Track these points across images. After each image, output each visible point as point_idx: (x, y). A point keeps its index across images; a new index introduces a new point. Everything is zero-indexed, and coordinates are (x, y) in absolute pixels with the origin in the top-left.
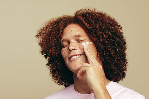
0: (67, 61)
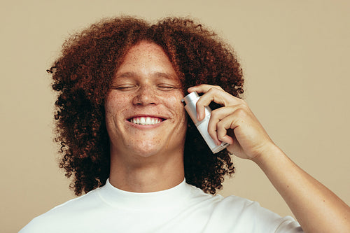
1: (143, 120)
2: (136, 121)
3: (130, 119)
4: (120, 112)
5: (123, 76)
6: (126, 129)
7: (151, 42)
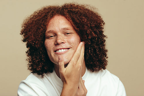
0: (53, 54)
5: (49, 32)
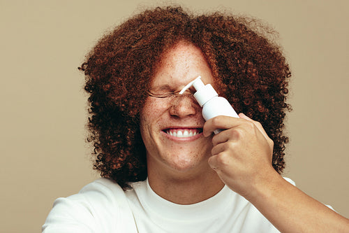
1: (180, 133)
2: (173, 134)
3: (166, 130)
4: (155, 122)
6: (162, 140)
7: (188, 45)
